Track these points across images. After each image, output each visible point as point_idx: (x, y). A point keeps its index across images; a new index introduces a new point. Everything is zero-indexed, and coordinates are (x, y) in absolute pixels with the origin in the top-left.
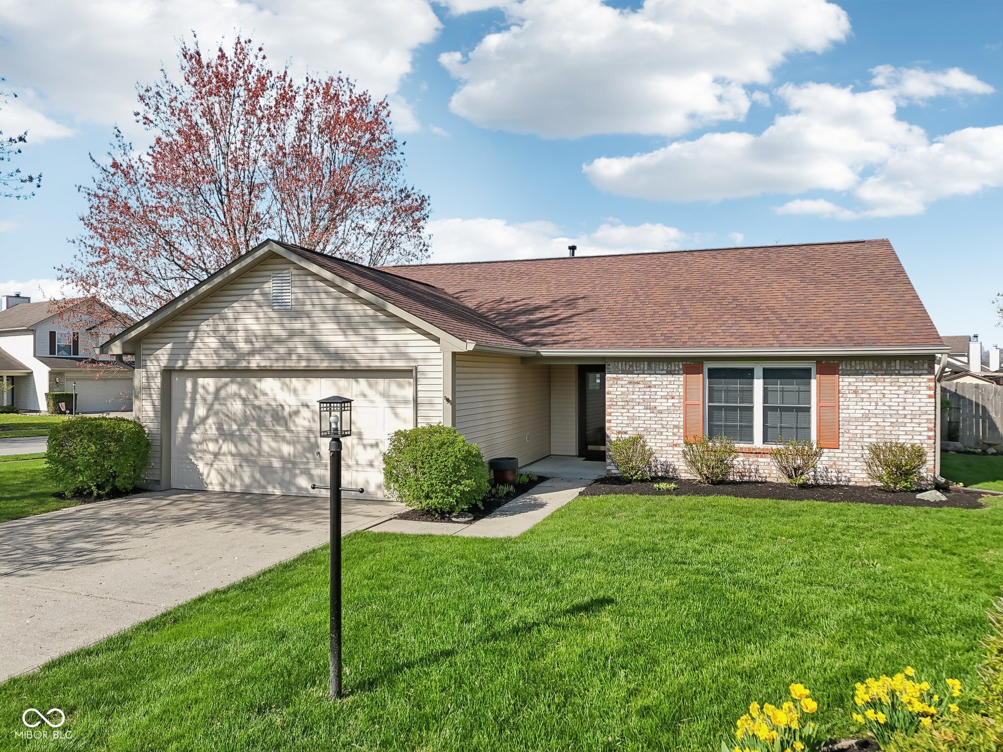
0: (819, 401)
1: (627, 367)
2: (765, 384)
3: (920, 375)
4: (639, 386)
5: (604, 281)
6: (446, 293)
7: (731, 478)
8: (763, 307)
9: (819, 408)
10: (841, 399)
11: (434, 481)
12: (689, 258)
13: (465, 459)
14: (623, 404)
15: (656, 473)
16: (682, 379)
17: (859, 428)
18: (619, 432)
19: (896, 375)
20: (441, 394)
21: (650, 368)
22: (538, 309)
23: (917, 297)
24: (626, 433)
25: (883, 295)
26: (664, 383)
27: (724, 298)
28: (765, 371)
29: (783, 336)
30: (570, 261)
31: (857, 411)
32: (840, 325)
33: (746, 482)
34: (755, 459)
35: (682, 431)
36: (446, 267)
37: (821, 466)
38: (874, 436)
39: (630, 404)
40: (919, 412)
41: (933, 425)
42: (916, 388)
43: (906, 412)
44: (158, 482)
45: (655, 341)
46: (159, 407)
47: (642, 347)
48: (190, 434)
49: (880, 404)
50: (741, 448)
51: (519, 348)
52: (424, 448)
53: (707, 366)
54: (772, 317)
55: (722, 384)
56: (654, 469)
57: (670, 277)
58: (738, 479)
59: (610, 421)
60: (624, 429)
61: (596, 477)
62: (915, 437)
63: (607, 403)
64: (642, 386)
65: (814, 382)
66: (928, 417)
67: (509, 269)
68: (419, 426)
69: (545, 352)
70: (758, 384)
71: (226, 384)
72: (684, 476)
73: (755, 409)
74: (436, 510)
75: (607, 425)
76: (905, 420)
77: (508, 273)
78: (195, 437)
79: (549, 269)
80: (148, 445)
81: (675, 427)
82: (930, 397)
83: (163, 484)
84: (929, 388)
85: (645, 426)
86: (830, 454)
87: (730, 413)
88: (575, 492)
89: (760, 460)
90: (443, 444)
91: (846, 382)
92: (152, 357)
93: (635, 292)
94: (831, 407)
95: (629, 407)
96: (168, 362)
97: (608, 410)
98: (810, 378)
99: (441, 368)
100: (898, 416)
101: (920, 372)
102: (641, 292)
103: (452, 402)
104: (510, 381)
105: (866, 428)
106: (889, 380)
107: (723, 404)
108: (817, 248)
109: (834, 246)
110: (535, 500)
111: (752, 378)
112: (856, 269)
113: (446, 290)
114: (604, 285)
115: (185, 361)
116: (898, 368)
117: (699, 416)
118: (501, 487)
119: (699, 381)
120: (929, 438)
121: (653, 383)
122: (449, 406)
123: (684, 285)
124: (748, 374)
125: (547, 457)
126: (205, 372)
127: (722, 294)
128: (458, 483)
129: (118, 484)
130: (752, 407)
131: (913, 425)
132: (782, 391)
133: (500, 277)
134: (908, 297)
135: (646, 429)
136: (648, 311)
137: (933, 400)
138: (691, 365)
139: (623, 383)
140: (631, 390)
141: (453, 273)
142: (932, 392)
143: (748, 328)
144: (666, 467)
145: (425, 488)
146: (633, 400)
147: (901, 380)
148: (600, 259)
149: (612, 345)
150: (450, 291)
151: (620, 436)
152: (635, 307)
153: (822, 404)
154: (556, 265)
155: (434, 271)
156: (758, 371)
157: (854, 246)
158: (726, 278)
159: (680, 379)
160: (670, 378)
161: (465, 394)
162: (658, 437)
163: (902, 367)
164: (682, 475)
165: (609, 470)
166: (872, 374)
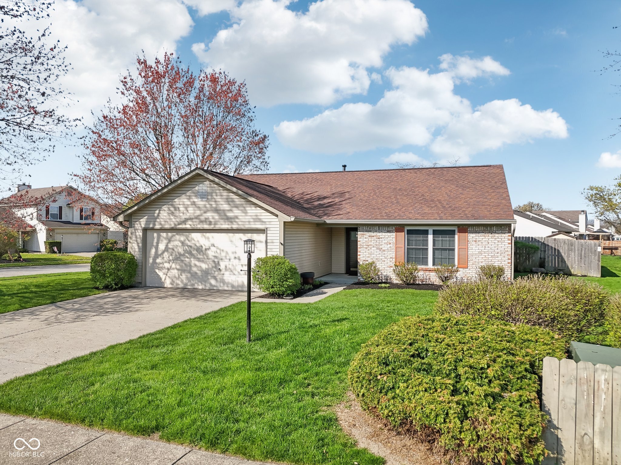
0: (459, 246)
1: (368, 229)
2: (433, 237)
3: (505, 233)
4: (374, 238)
5: (359, 185)
6: (279, 190)
7: (417, 282)
8: (436, 199)
9: (459, 249)
10: (469, 245)
11: (275, 280)
12: (403, 173)
13: (289, 270)
14: (366, 246)
15: (382, 281)
16: (394, 235)
17: (477, 258)
18: (364, 261)
19: (494, 233)
20: (278, 241)
21: (379, 229)
22: (325, 198)
23: (508, 196)
24: (367, 261)
25: (493, 194)
26: (386, 237)
27: (417, 195)
28: (434, 231)
29: (442, 215)
30: (342, 173)
31: (476, 251)
32: (470, 209)
33: (424, 284)
34: (429, 273)
35: (394, 260)
36: (278, 175)
37: (460, 277)
38: (484, 262)
39: (370, 246)
40: (504, 251)
41: (510, 257)
42: (503, 240)
43: (498, 251)
44: (140, 283)
45: (382, 216)
46: (141, 247)
47: (375, 219)
48: (156, 260)
49: (487, 247)
50: (422, 268)
51: (315, 219)
52: (271, 266)
53: (407, 228)
54: (439, 205)
55: (414, 237)
56: (381, 278)
57: (392, 183)
58: (420, 283)
59: (360, 255)
60: (367, 259)
61: (352, 283)
62: (502, 263)
63: (358, 246)
64: (376, 238)
65: (456, 236)
66: (508, 253)
67: (311, 177)
68: (268, 256)
69: (328, 221)
70: (430, 237)
71: (174, 235)
72: (395, 282)
73: (429, 250)
74: (276, 294)
75: (359, 257)
76: (498, 255)
77: (310, 180)
78: (159, 260)
79: (332, 178)
80: (136, 265)
81: (391, 258)
82: (509, 244)
83: (143, 284)
84: (509, 240)
85: (376, 257)
86: (464, 271)
87: (417, 251)
88: (342, 288)
89: (431, 274)
90: (280, 263)
91: (471, 236)
92: (137, 223)
93: (375, 191)
94: (465, 248)
95: (369, 248)
96: (145, 225)
97: (359, 250)
98: (455, 234)
99: (278, 229)
100: (494, 253)
101: (505, 232)
102: (377, 191)
103: (284, 245)
104: (312, 235)
105: (480, 258)
106: (491, 236)
107: (414, 247)
108: (467, 169)
109: (476, 168)
110: (322, 291)
111: (428, 234)
112: (483, 180)
113: (279, 188)
114: (359, 187)
115: (154, 225)
116: (495, 230)
117: (402, 252)
118: (306, 286)
119: (402, 236)
120: (509, 263)
121: (381, 236)
122: (282, 247)
123: (399, 187)
124: (426, 232)
125: (329, 274)
126: (163, 230)
127: (417, 193)
128: (286, 281)
129: (124, 283)
130: (428, 248)
131: (501, 257)
132: (442, 241)
133: (306, 182)
134: (504, 196)
135: (377, 259)
136: (380, 201)
137: (510, 245)
138: (399, 228)
139: (366, 236)
140: (370, 240)
141: (282, 179)
142: (510, 242)
143: (427, 210)
144: (387, 277)
145: (271, 283)
146: (371, 245)
147: (496, 236)
148: (358, 173)
149: (361, 218)
150: (281, 188)
151: (364, 262)
152: (373, 199)
153: (460, 247)
154: (336, 176)
155: (272, 178)
156: (431, 231)
157: (486, 168)
158: (420, 184)
159: (393, 235)
160: (389, 234)
161: (290, 241)
162: (383, 263)
163: (497, 230)
164: (394, 281)
165: (359, 279)
166: (483, 233)
